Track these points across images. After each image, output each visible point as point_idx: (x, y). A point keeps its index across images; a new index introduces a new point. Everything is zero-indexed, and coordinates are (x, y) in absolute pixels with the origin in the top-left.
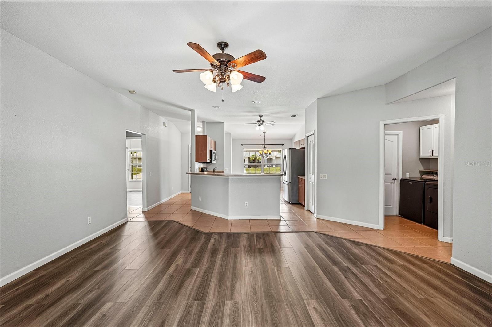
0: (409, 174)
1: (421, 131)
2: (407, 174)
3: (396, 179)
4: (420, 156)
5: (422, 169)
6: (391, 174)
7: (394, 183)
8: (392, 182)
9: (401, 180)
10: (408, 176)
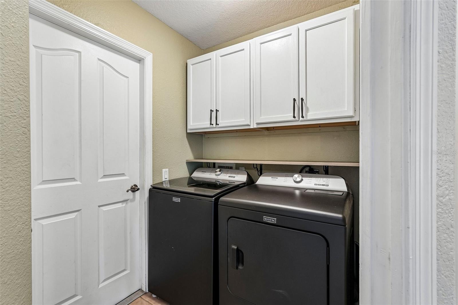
0: (167, 169)
1: (190, 68)
2: (163, 170)
3: (138, 189)
4: (189, 127)
5: (191, 158)
6: (123, 174)
7: (133, 200)
8: (126, 198)
9: (150, 190)
10: (166, 176)
